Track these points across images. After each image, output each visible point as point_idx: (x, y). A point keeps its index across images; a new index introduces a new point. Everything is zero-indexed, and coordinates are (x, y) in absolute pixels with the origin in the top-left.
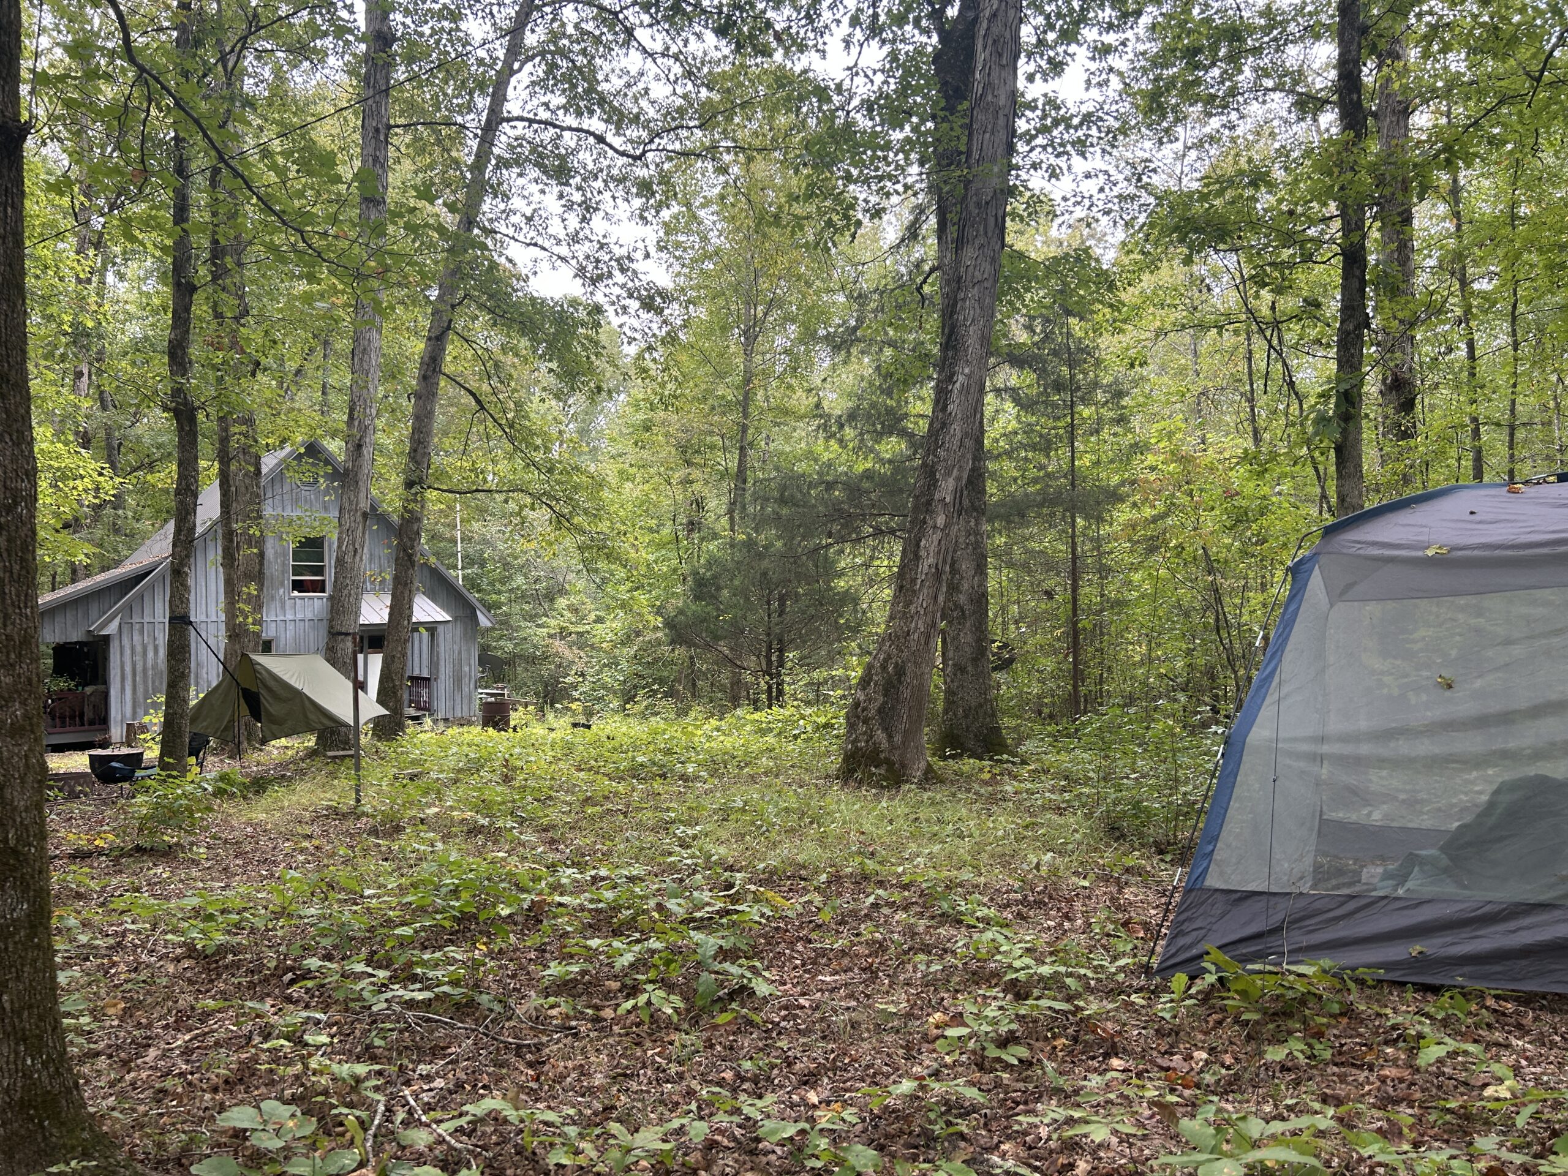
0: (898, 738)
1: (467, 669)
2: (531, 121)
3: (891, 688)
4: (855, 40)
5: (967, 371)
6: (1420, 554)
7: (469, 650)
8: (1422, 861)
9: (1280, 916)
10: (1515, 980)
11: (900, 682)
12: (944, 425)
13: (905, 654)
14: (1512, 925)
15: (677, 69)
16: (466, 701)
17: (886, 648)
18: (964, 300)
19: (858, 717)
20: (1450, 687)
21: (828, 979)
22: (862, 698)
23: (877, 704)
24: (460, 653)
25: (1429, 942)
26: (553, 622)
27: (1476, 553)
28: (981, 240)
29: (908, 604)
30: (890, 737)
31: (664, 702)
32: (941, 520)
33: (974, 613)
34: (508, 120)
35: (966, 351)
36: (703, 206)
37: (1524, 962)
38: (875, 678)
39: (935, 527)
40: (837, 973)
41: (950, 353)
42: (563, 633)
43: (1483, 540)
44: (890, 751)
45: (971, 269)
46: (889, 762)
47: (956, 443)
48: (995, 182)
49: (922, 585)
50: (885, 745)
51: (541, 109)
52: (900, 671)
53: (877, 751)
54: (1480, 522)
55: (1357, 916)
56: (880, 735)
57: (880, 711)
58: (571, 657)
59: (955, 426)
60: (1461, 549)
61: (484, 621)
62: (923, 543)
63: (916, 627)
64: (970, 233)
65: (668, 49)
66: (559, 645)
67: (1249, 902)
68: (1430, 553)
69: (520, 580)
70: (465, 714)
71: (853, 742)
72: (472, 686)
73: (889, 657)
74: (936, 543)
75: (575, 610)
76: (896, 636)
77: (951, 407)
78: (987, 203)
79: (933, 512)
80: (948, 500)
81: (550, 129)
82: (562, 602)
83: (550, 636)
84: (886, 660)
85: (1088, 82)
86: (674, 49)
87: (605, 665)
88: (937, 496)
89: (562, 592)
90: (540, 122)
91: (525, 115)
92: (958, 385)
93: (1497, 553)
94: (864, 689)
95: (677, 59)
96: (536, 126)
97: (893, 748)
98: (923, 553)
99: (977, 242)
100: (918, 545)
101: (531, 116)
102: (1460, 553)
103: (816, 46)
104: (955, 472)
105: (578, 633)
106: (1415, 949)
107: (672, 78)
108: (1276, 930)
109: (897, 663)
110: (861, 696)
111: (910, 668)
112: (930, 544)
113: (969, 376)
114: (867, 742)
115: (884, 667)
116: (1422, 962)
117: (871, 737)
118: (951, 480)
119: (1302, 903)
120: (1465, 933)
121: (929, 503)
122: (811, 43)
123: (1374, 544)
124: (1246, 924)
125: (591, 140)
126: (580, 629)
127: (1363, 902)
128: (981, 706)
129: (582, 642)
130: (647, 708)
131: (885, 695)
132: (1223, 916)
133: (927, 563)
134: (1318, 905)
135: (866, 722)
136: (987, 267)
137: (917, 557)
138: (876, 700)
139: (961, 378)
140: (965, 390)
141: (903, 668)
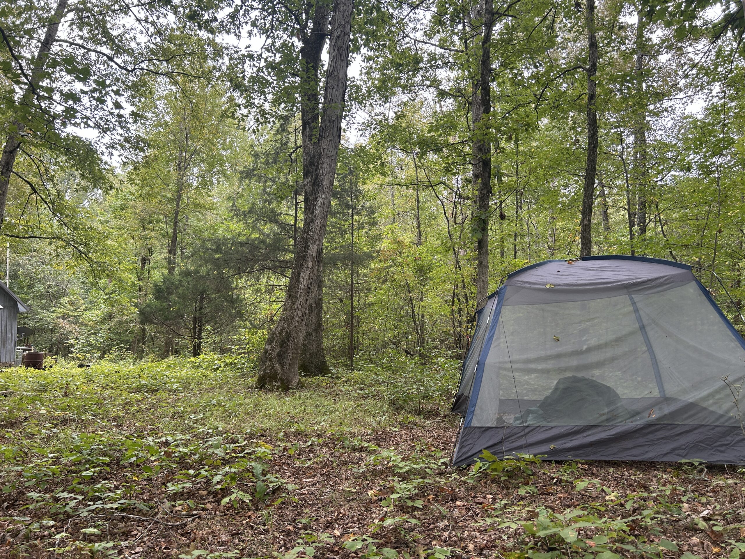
0: (286, 368)
1: (10, 335)
2: (71, 44)
3: (284, 344)
4: (254, 33)
5: (323, 196)
6: (544, 287)
7: (11, 325)
8: (532, 412)
9: (501, 437)
10: (587, 456)
11: (289, 341)
12: (312, 220)
13: (292, 327)
14: (585, 434)
15: (152, 30)
16: (8, 354)
17: (282, 324)
18: (322, 164)
19: (267, 358)
20: (558, 340)
21: (308, 480)
22: (269, 348)
23: (277, 352)
24: (6, 326)
25: (556, 443)
26: (59, 310)
27: (563, 287)
28: (331, 137)
29: (293, 303)
30: (283, 367)
31: (126, 354)
32: (310, 264)
33: (316, 308)
34: (57, 41)
35: (323, 187)
36: (159, 99)
37: (590, 449)
38: (276, 339)
39: (307, 267)
40: (310, 478)
41: (316, 188)
42: (65, 316)
43: (565, 282)
44: (282, 374)
45: (326, 150)
46: (281, 379)
47: (318, 229)
48: (338, 112)
49: (300, 295)
50: (280, 371)
51: (77, 38)
52: (289, 335)
53: (276, 374)
54: (562, 275)
55: (529, 434)
56: (278, 367)
57: (278, 355)
58: (70, 329)
59: (317, 221)
60: (559, 285)
61: (21, 309)
62: (301, 275)
63: (297, 315)
64: (325, 133)
65: (147, 18)
66: (64, 323)
67: (488, 431)
68: (548, 286)
69: (40, 287)
70: (8, 361)
71: (264, 370)
72: (13, 345)
73: (283, 329)
74: (308, 275)
75: (72, 303)
76: (287, 318)
77: (316, 212)
78: (334, 121)
79: (306, 260)
80: (314, 255)
81: (82, 49)
82: (65, 299)
83: (58, 318)
84: (281, 330)
85: (361, 71)
86: (150, 19)
87: (92, 334)
88: (309, 253)
89: (64, 294)
90: (77, 45)
91: (68, 40)
92: (319, 202)
93: (571, 287)
94: (270, 344)
95: (153, 25)
96: (74, 46)
97: (284, 372)
98: (301, 279)
99: (329, 138)
100: (299, 276)
101: (71, 40)
102: (559, 287)
103: (235, 32)
104: (317, 243)
105: (74, 316)
106: (552, 446)
107: (150, 34)
108: (500, 443)
109: (287, 332)
110: (268, 347)
111: (293, 334)
112: (305, 275)
113: (324, 199)
114: (271, 370)
115: (280, 333)
116: (554, 452)
117: (273, 367)
118: (315, 246)
119: (509, 431)
120: (569, 438)
121: (305, 256)
122: (232, 31)
123: (527, 282)
124: (488, 441)
125: (105, 58)
126: (76, 314)
127: (531, 428)
128: (318, 351)
129: (76, 321)
130: (117, 356)
131: (281, 347)
132: (479, 437)
133: (303, 284)
134: (514, 431)
135: (270, 360)
136: (333, 149)
137: (298, 281)
138: (276, 349)
139: (321, 200)
140: (322, 205)
141: (290, 334)
